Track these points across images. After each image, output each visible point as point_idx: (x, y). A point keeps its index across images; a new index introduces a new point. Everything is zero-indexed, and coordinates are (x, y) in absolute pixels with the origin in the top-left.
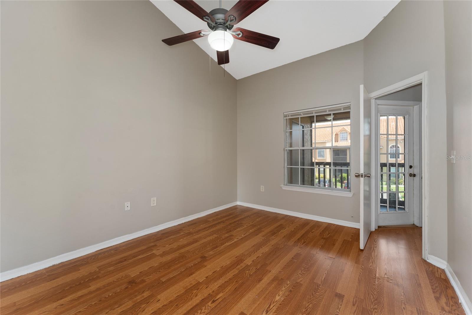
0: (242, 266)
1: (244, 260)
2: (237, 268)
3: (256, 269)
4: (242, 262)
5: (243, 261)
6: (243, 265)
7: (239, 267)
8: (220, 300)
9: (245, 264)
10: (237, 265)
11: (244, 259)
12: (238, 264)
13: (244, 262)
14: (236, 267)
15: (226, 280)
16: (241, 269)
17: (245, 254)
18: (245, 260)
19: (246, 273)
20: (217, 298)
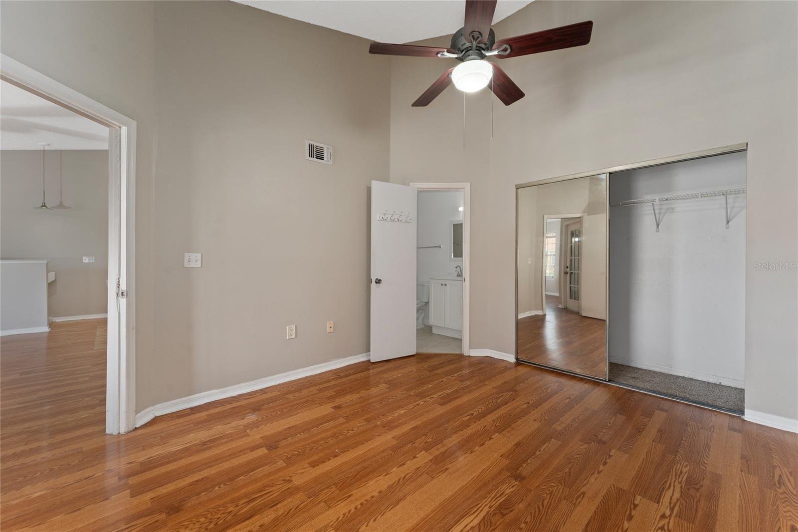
0: (437, 450)
1: (431, 461)
2: (446, 448)
3: (414, 443)
4: (436, 458)
5: (434, 459)
6: (435, 452)
7: (443, 450)
8: (465, 415)
9: (430, 453)
10: (445, 452)
11: (430, 464)
12: (444, 454)
13: (433, 457)
14: (448, 449)
15: (461, 432)
16: (439, 445)
17: (426, 475)
18: (429, 460)
19: (432, 438)
20: (468, 417)
